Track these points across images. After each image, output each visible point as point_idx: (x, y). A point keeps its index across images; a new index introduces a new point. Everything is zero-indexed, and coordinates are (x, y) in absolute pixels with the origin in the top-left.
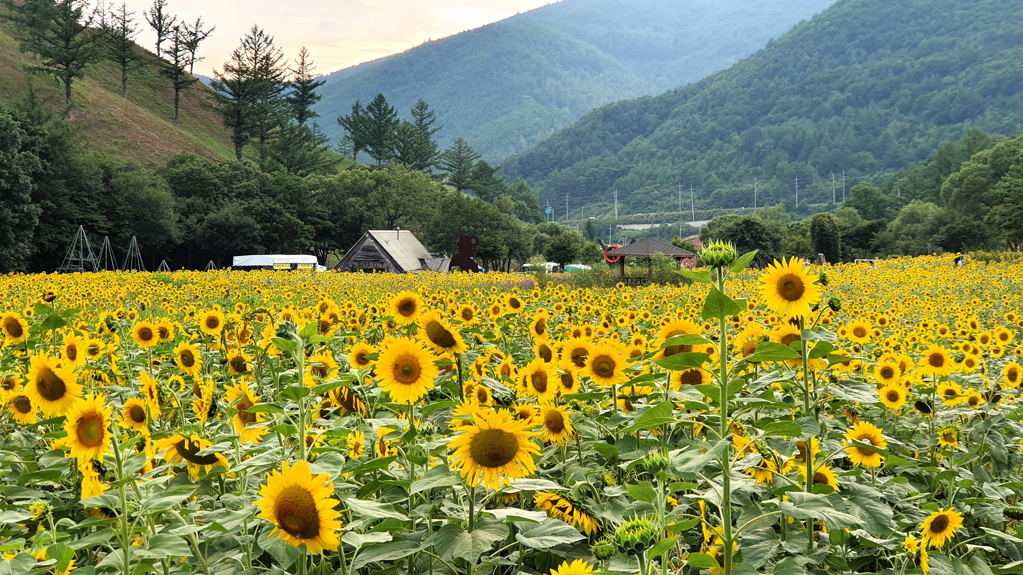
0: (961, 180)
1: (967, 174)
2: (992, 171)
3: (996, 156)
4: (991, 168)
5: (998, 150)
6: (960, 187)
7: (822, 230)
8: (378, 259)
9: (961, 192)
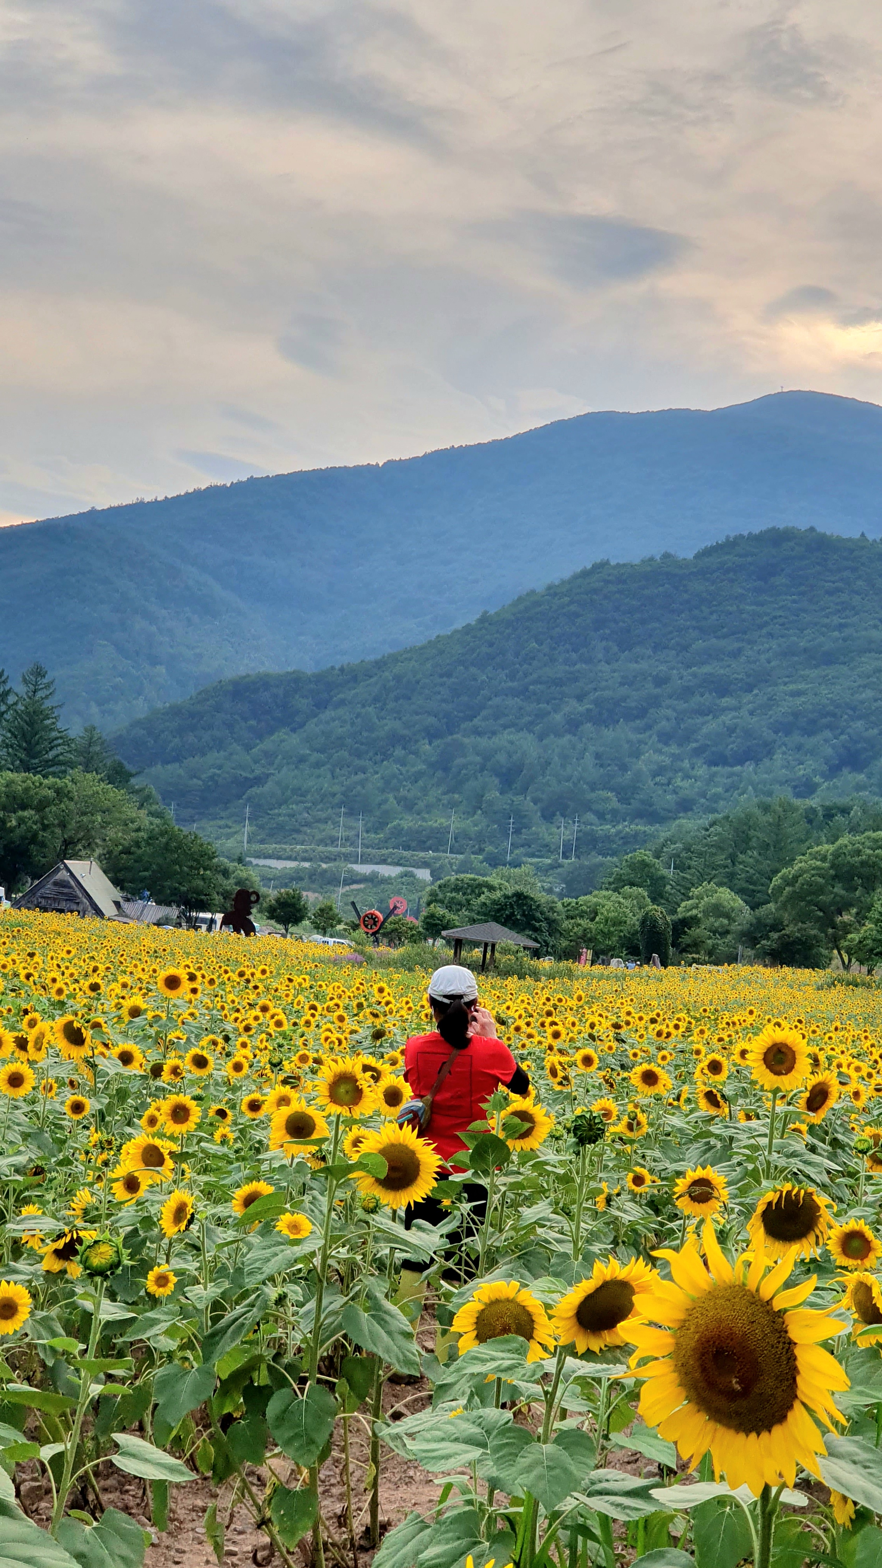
0: (796, 878)
1: (802, 872)
2: (832, 872)
3: (837, 855)
4: (832, 867)
5: (840, 848)
6: (794, 886)
7: (654, 927)
8: (72, 898)
9: (794, 892)
